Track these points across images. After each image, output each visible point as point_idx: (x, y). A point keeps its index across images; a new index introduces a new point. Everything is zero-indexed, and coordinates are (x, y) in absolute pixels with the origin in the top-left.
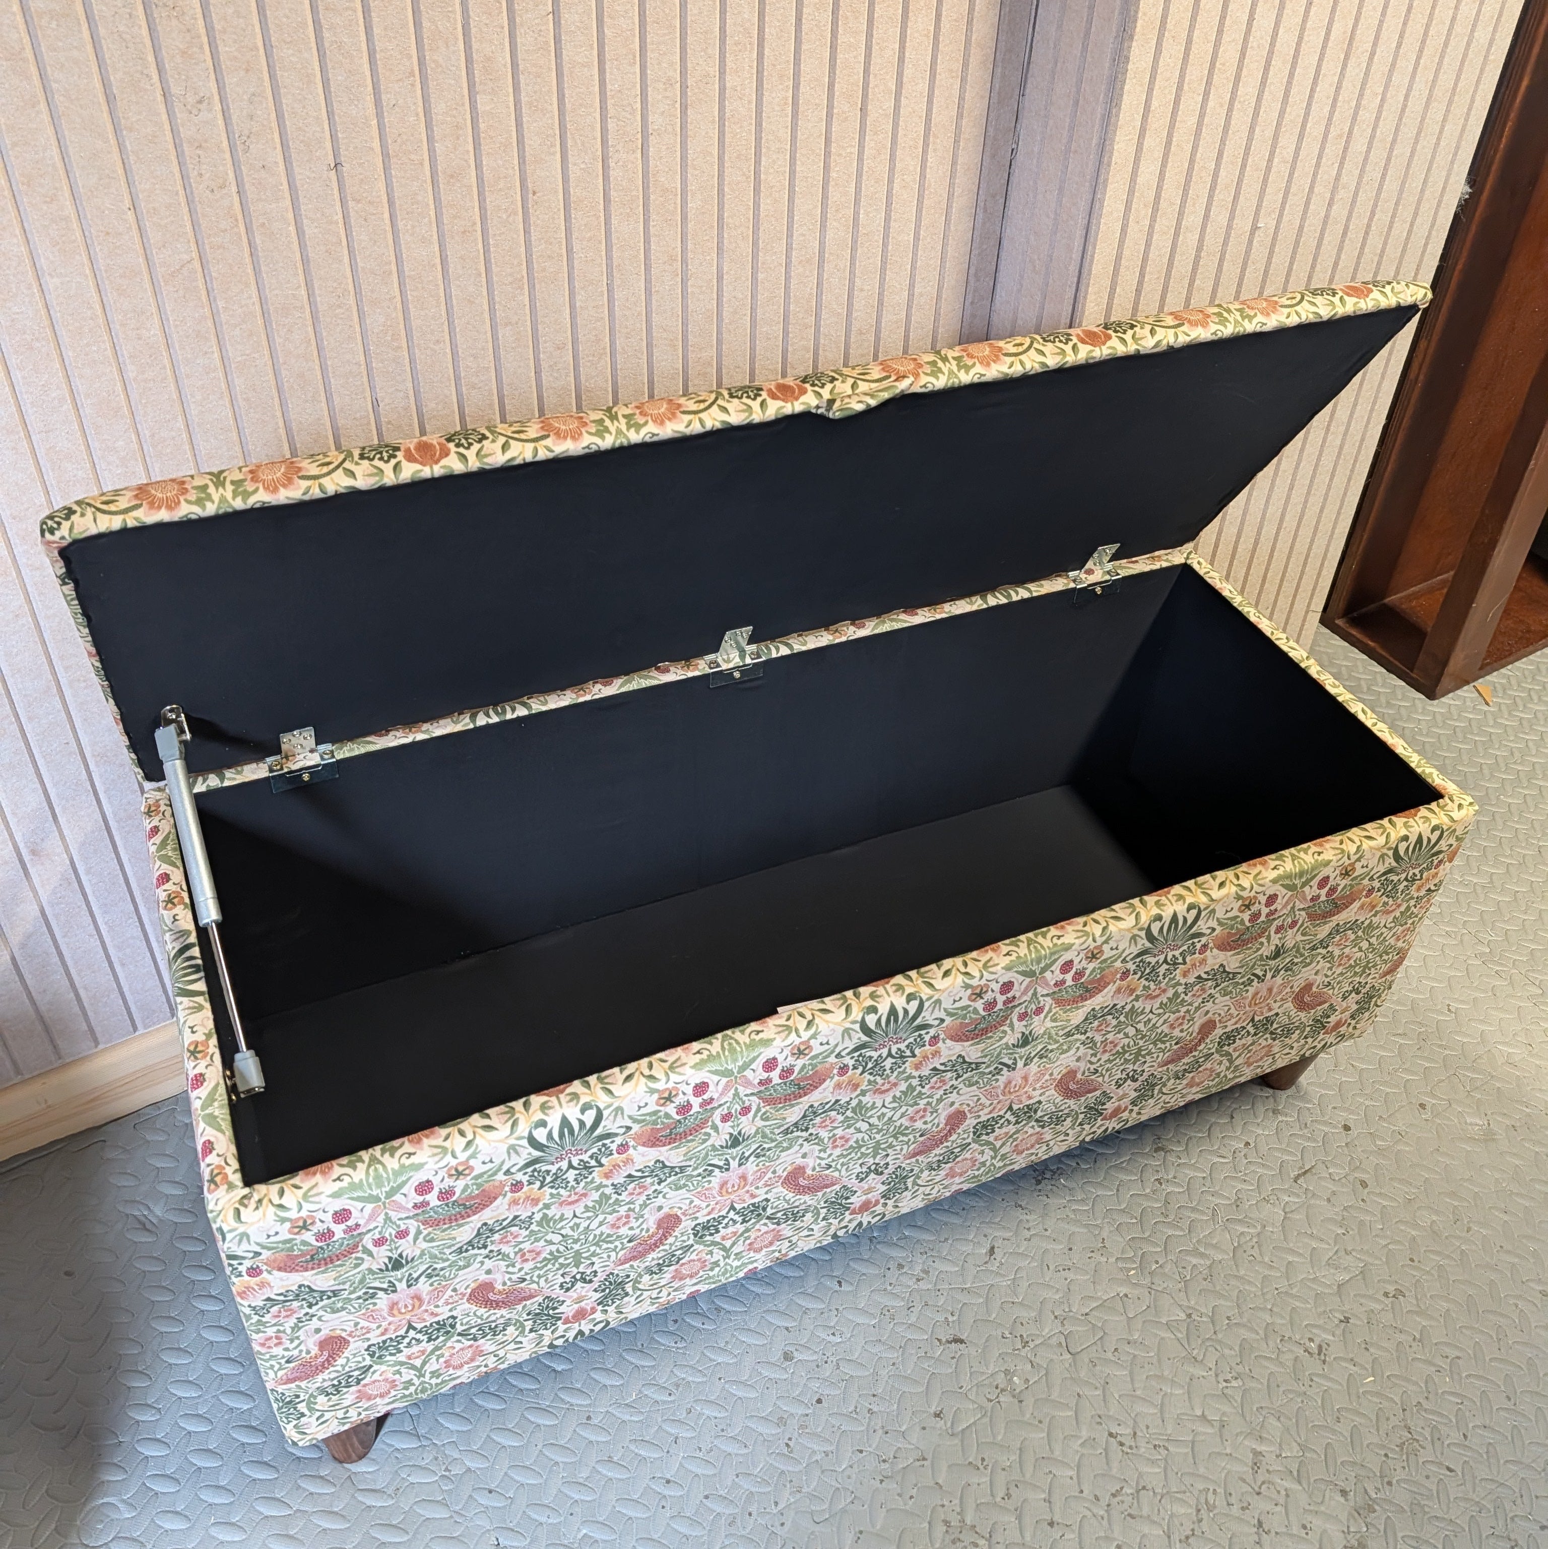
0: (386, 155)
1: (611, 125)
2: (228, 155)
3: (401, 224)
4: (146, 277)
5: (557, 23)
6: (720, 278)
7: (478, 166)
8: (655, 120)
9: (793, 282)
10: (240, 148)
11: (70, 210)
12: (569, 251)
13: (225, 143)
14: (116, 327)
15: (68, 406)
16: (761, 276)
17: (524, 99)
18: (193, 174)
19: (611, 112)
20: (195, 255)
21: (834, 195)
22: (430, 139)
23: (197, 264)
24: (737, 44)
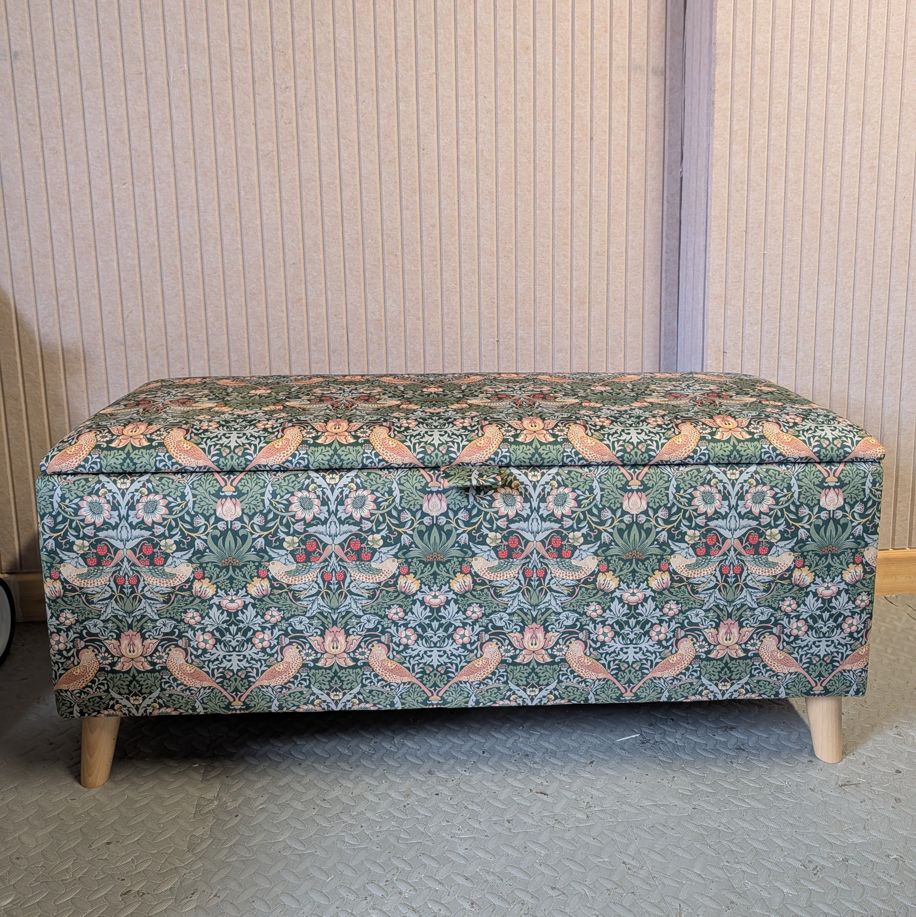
0: (358, 122)
1: (461, 125)
2: (294, 111)
3: (362, 153)
4: (255, 155)
5: (437, 79)
6: (516, 209)
7: (398, 134)
8: (482, 126)
9: (556, 219)
10: (299, 108)
11: (231, 122)
12: (439, 180)
13: (294, 106)
14: (240, 174)
15: (216, 203)
16: (538, 212)
17: (421, 107)
18: (280, 116)
19: (461, 119)
20: (275, 149)
21: (577, 179)
22: (378, 119)
23: (275, 153)
24: (522, 98)
